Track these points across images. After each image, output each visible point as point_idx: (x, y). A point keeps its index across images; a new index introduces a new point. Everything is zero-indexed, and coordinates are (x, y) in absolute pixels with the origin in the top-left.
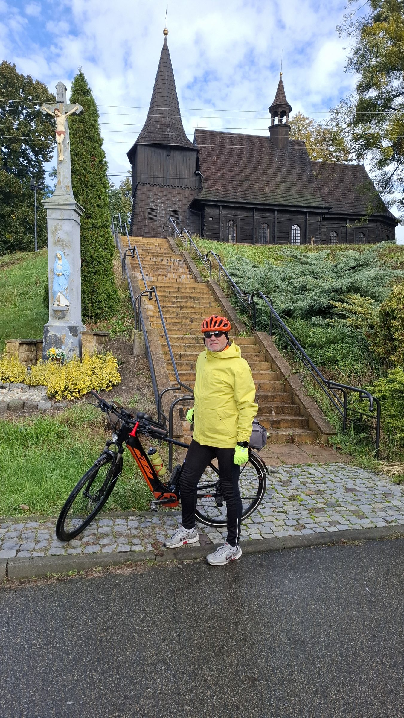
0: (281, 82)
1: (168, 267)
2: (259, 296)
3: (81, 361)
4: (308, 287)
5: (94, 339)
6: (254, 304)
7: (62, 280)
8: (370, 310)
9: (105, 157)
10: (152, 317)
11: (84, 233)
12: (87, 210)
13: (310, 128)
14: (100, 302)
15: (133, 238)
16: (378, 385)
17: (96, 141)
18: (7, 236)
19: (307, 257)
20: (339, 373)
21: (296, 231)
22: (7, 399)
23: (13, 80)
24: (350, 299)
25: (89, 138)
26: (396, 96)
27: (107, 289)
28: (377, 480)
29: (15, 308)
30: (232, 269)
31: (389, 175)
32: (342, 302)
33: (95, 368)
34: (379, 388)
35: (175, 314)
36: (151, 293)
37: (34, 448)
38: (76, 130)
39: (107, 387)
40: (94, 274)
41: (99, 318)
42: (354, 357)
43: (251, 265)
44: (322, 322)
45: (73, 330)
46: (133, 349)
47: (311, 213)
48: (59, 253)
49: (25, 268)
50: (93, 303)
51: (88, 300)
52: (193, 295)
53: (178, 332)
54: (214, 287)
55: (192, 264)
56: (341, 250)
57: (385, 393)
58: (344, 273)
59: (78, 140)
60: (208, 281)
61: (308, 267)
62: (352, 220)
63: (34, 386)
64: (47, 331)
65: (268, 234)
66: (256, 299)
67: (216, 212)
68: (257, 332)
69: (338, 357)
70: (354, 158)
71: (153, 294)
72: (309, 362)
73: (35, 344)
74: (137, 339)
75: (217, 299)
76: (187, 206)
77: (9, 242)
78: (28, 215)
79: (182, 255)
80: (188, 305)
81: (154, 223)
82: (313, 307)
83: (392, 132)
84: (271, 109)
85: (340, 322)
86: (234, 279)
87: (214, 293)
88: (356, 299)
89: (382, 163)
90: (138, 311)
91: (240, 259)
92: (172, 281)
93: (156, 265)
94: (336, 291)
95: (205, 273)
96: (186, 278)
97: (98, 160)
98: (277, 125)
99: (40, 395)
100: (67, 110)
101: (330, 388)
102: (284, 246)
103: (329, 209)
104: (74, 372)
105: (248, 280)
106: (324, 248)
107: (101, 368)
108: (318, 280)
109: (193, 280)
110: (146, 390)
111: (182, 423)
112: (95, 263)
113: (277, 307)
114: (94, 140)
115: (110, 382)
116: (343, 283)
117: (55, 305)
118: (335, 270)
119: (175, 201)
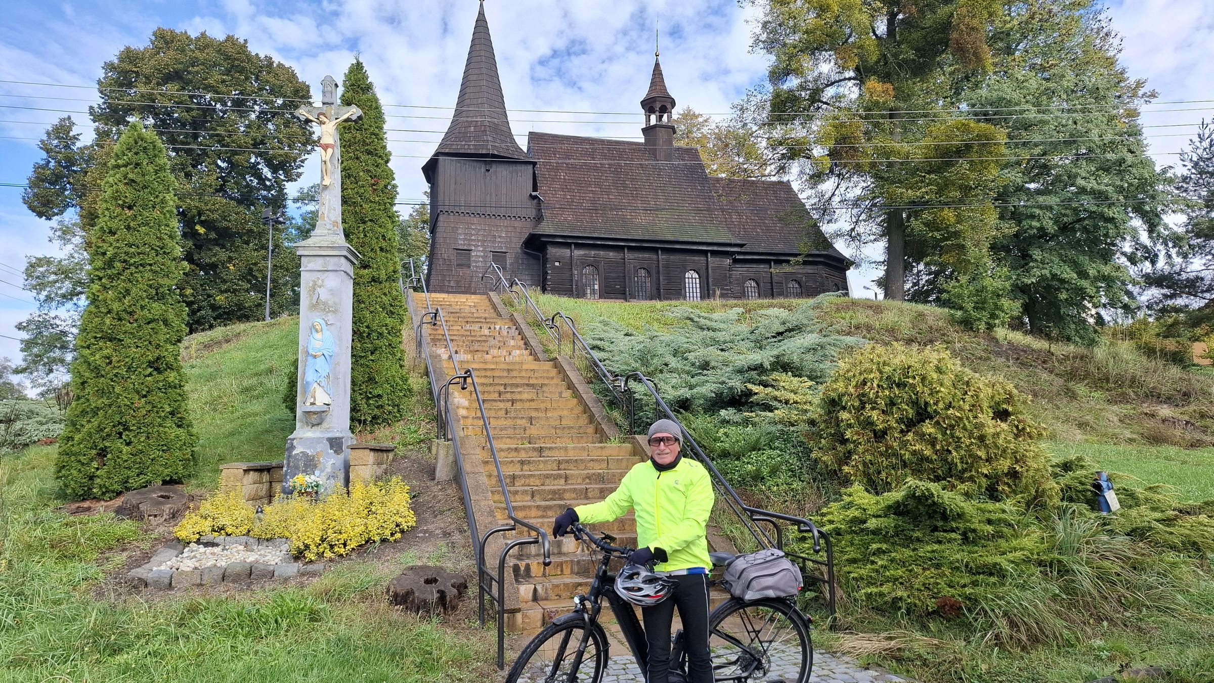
0: (657, 65)
1: (491, 339)
2: (637, 379)
3: (348, 493)
4: (713, 364)
5: (371, 457)
6: (629, 392)
7: (320, 363)
8: (809, 398)
9: (394, 179)
10: (467, 417)
11: (358, 291)
12: (364, 255)
13: (705, 130)
14: (380, 396)
15: (433, 295)
16: (828, 513)
17: (380, 156)
18: (218, 298)
19: (710, 320)
20: (768, 497)
21: (692, 279)
22: (222, 563)
23: (242, 62)
24: (776, 380)
25: (369, 153)
26: (828, 86)
27: (393, 376)
28: (833, 665)
29: (232, 413)
30: (594, 339)
31: (827, 196)
32: (765, 386)
33: (371, 503)
34: (829, 517)
35: (503, 412)
36: (465, 378)
37: (271, 639)
38: (349, 140)
39: (392, 534)
40: (372, 353)
41: (377, 423)
42: (789, 470)
43: (623, 333)
44: (737, 418)
45: (335, 444)
46: (434, 470)
47: (714, 253)
48: (318, 321)
49: (250, 349)
50: (368, 398)
51: (361, 394)
52: (532, 382)
53: (508, 440)
54: (566, 367)
55: (528, 332)
56: (762, 307)
57: (839, 526)
58: (765, 342)
59: (352, 155)
60: (556, 358)
61: (711, 333)
62: (778, 262)
63: (267, 540)
64: (293, 447)
65: (648, 284)
66: (632, 384)
67: (566, 252)
68: (636, 436)
69: (765, 471)
70: (773, 173)
71: (469, 380)
72: (720, 481)
73: (268, 469)
74: (442, 453)
75: (570, 386)
76: (519, 246)
77: (220, 307)
78: (255, 264)
79: (512, 319)
80: (525, 396)
81: (466, 270)
82: (722, 393)
83: (827, 136)
84: (644, 104)
85: (765, 417)
86: (596, 355)
87: (566, 378)
88: (786, 380)
89: (816, 178)
90: (443, 409)
91: (606, 324)
92: (497, 360)
93: (472, 336)
94: (755, 369)
95: (551, 347)
96: (519, 354)
97: (382, 183)
98: (655, 126)
99: (278, 553)
100: (338, 114)
101: (754, 520)
102: (673, 302)
103: (741, 246)
104: (337, 513)
105: (619, 355)
106: (736, 306)
107: (383, 503)
108: (726, 354)
109: (531, 358)
110: (457, 537)
111: (518, 589)
112: (374, 335)
113: (665, 396)
114: (376, 155)
115: (397, 526)
116: (764, 357)
117: (308, 404)
118: (752, 337)
119: (500, 237)
